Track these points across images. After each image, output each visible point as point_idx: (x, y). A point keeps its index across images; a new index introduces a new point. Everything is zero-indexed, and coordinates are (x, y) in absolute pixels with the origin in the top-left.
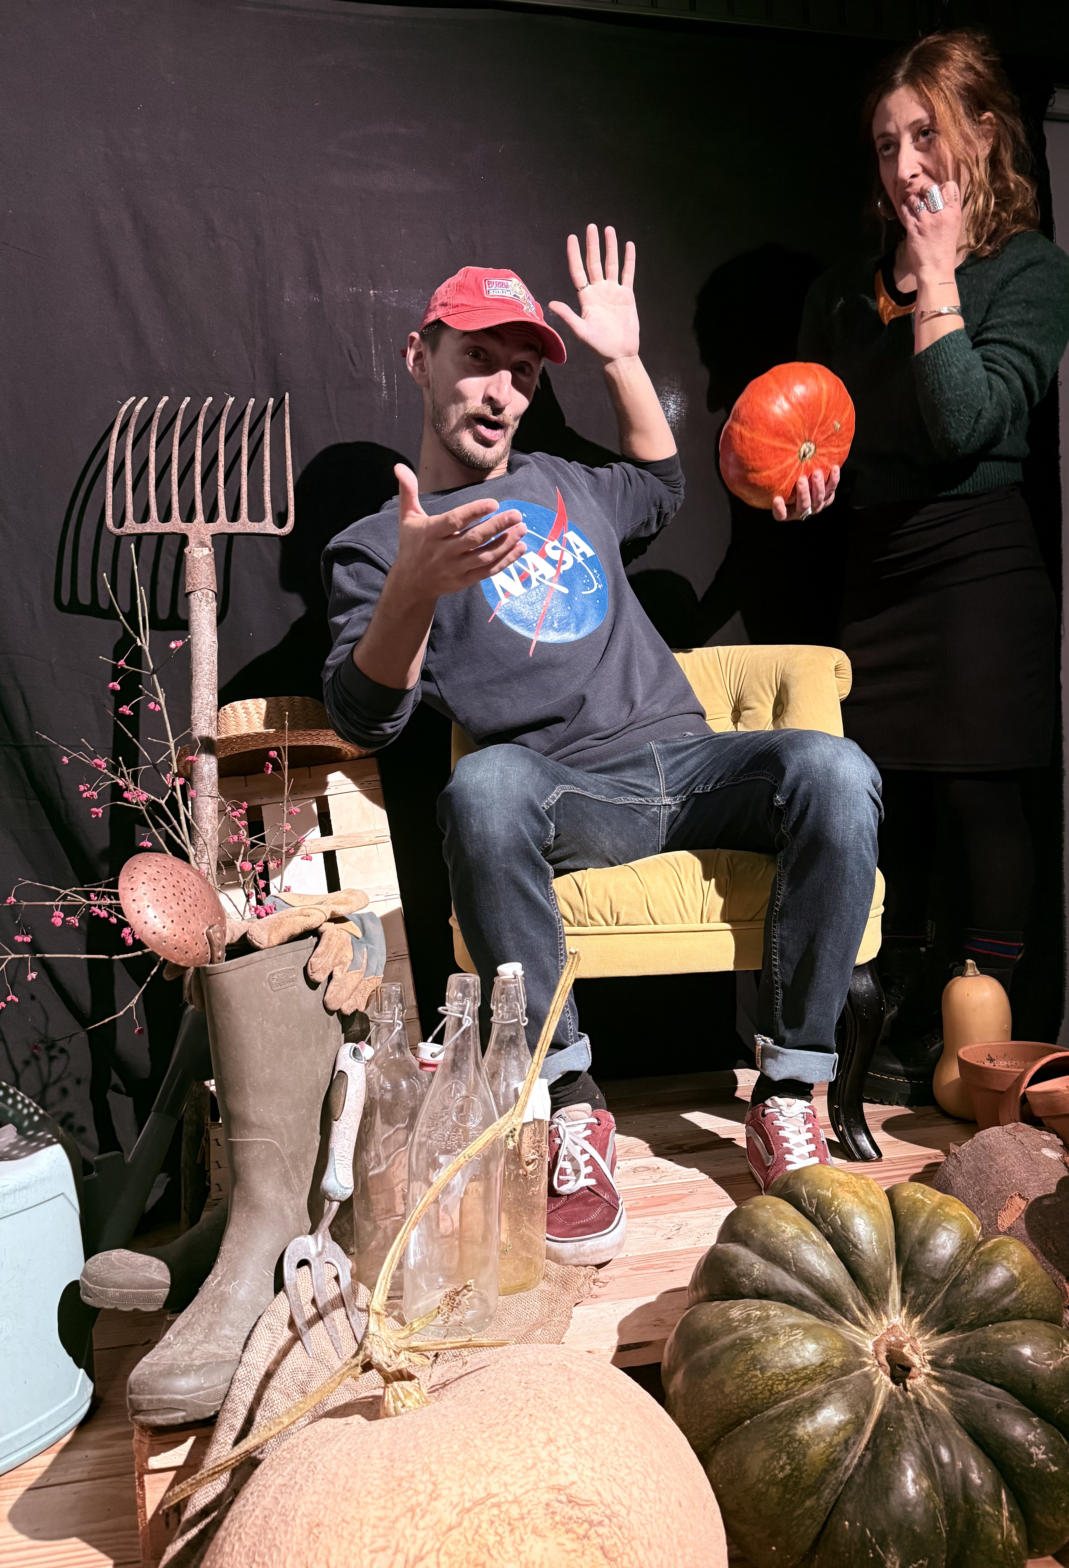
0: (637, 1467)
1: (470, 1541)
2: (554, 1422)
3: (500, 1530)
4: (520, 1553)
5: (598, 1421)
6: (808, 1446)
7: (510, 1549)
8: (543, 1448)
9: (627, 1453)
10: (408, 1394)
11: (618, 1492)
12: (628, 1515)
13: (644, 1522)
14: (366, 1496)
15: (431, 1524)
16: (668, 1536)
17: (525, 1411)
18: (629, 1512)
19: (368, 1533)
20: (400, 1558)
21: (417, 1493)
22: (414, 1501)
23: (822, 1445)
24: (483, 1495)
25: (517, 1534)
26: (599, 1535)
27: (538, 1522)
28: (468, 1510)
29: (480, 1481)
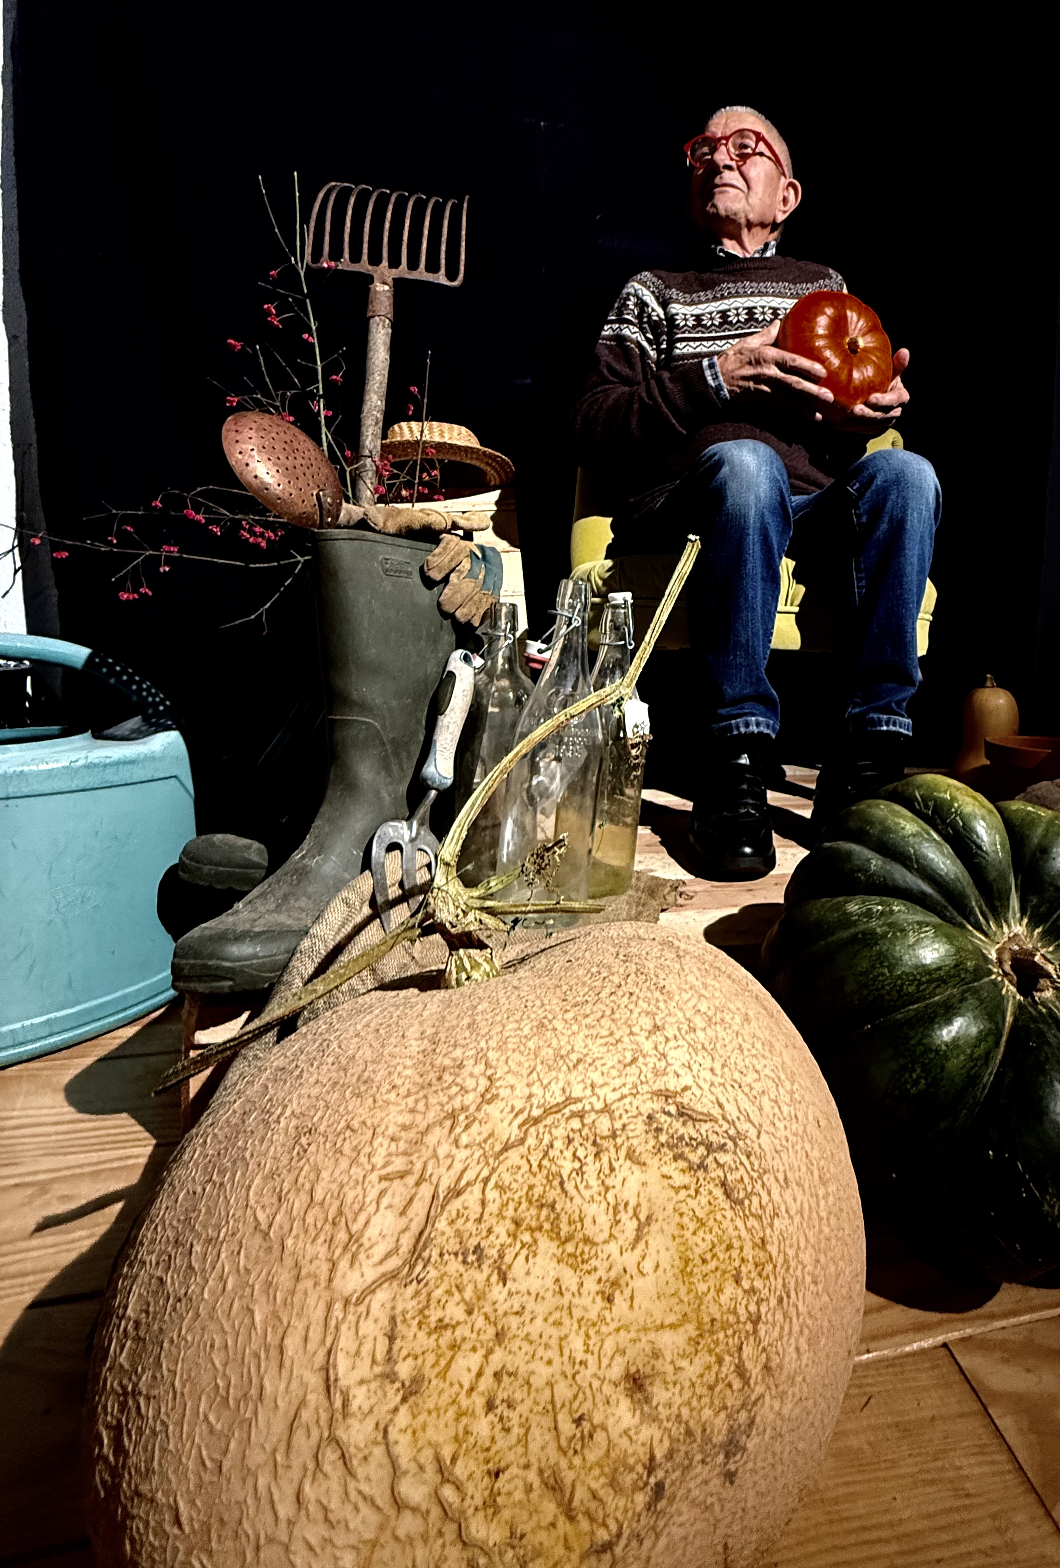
0: (767, 1071)
1: (535, 1168)
2: (662, 1005)
3: (581, 1153)
4: (607, 1189)
5: (716, 1008)
6: (946, 1057)
7: (594, 1183)
8: (647, 1038)
9: (754, 1052)
10: (476, 965)
11: (745, 1104)
12: (758, 1137)
13: (779, 1148)
14: (389, 1091)
15: (479, 1139)
16: (808, 1168)
17: (623, 988)
18: (759, 1133)
19: (382, 1146)
20: (426, 1191)
21: (464, 1090)
22: (457, 1103)
23: (962, 1057)
24: (560, 1099)
25: (605, 1159)
26: (719, 1165)
27: (635, 1142)
28: (537, 1121)
29: (557, 1078)
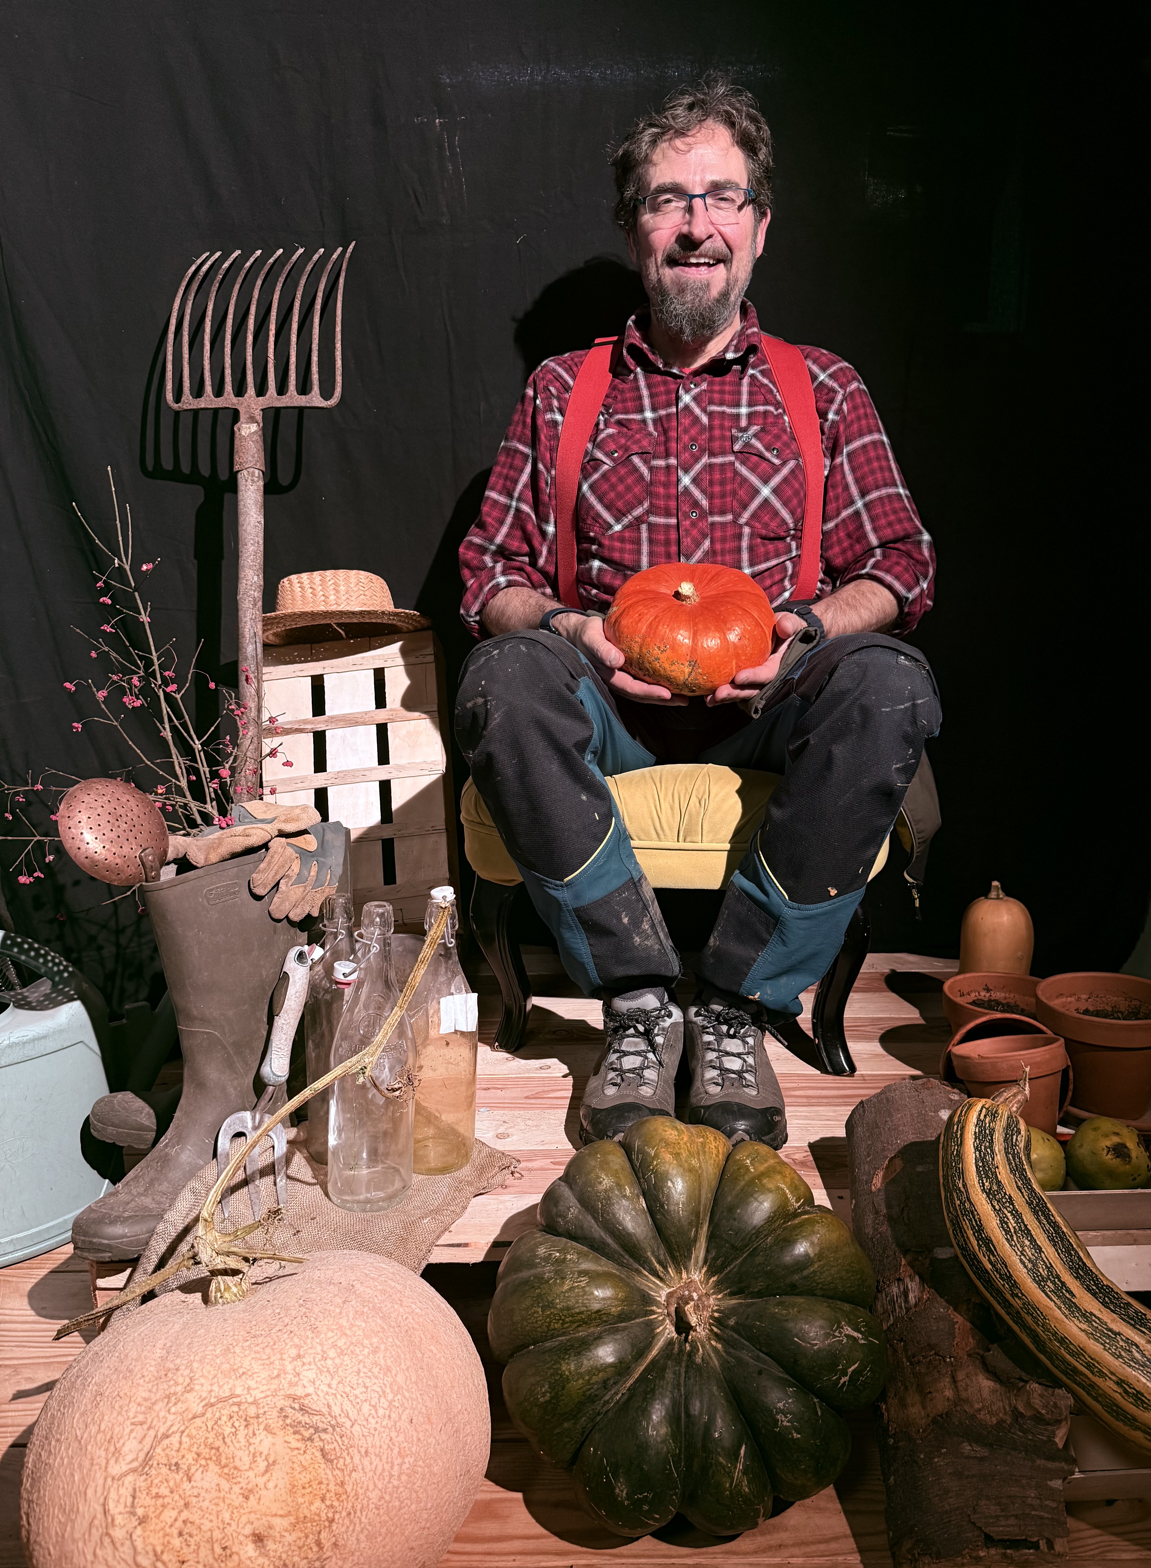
0: (375, 1387)
1: (210, 1429)
2: (309, 1341)
3: (237, 1424)
4: (250, 1444)
5: (352, 1343)
6: (568, 1380)
7: (243, 1440)
8: (290, 1362)
9: (370, 1374)
10: (228, 1288)
11: (347, 1406)
12: (352, 1427)
13: (366, 1434)
14: (140, 1378)
15: (180, 1411)
16: (389, 1447)
17: (288, 1327)
18: (353, 1424)
19: (133, 1407)
20: (152, 1433)
21: (177, 1384)
22: (172, 1390)
23: (580, 1381)
24: (227, 1394)
25: (251, 1428)
26: (321, 1440)
27: (271, 1421)
28: (212, 1405)
29: (228, 1382)
